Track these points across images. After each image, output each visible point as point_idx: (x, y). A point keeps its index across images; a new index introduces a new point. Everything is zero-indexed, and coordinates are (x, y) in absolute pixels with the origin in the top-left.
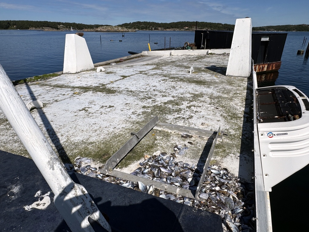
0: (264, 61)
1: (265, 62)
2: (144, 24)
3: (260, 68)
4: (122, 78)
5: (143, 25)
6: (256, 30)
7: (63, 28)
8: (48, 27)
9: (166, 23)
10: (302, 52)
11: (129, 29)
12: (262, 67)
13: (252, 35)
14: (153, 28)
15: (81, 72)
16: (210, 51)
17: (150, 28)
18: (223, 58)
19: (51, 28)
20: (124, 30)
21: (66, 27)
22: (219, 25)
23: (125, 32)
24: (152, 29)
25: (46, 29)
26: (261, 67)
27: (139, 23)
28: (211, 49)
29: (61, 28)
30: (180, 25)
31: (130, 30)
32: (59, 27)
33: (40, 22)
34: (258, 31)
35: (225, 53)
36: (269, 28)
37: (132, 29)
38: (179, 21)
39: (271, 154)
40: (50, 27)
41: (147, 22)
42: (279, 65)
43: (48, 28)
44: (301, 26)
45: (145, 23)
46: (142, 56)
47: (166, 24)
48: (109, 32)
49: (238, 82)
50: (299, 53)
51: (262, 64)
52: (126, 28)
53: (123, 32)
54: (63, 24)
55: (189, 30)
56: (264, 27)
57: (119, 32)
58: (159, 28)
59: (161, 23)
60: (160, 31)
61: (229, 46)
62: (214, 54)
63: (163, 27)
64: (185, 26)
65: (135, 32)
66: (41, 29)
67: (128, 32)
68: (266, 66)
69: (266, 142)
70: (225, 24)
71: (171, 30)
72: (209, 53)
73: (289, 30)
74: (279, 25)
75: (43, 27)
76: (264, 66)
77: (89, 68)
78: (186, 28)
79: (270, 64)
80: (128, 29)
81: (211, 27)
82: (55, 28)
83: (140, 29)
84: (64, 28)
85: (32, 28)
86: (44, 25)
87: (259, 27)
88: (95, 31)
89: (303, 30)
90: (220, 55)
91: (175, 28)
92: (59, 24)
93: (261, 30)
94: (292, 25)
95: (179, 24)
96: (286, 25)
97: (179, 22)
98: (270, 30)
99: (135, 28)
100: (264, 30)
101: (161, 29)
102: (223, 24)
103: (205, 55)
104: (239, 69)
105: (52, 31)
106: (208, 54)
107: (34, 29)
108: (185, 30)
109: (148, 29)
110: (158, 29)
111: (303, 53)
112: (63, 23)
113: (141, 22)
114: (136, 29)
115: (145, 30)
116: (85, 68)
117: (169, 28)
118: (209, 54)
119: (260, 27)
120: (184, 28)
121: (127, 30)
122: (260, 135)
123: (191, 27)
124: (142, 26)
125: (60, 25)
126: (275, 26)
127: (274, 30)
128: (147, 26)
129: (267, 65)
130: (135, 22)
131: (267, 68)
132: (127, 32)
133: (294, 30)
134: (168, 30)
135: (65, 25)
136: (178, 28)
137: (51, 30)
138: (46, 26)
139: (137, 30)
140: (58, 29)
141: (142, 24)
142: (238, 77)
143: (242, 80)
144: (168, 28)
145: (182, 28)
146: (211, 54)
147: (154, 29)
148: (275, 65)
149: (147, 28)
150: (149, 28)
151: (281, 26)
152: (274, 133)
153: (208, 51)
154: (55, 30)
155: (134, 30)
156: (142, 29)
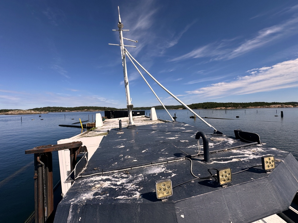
9: (71, 107)
14: (62, 111)
20: (37, 112)
24: (60, 111)
30: (81, 108)
37: (43, 112)
45: (54, 108)
48: (21, 114)
53: (36, 114)
55: (88, 111)
57: (32, 114)
58: (66, 111)
59: (68, 108)
60: (67, 112)
63: (69, 110)
64: (85, 109)
71: (75, 111)
81: (101, 109)
83: (50, 112)
88: (5, 114)
91: (78, 110)
108: (85, 111)
113: (51, 107)
115: (54, 112)
123: (89, 109)
128: (56, 109)
130: (45, 107)
136: (80, 110)
139: (47, 112)
144: (73, 110)
145: (83, 110)
149: (56, 111)
150: (58, 111)
155: (46, 112)
156: (52, 111)
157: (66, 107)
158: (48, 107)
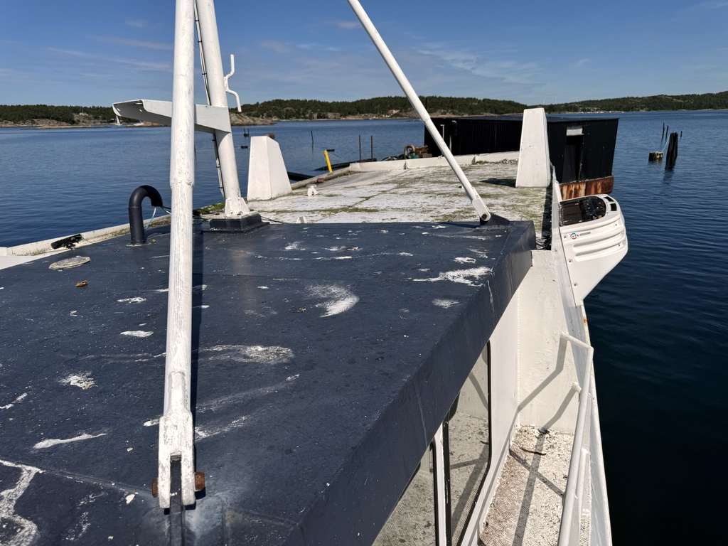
0: (576, 177)
1: (581, 179)
2: (291, 107)
3: (571, 191)
4: (362, 199)
5: (289, 108)
6: (556, 111)
7: (88, 121)
8: (48, 118)
9: (346, 102)
10: (658, 157)
11: (256, 119)
12: (575, 189)
13: (549, 124)
14: (315, 115)
15: (277, 198)
16: (478, 158)
17: (308, 115)
18: (504, 168)
19: (56, 122)
20: (245, 120)
21: (96, 118)
22: (472, 103)
23: (248, 125)
24: (311, 117)
25: (45, 125)
26: (573, 190)
27: (279, 102)
28: (481, 155)
29: (82, 120)
30: (379, 106)
31: (259, 121)
32: (76, 119)
33: (27, 107)
34: (562, 113)
35: (506, 160)
36: (586, 105)
37: (262, 118)
38: (375, 97)
39: (578, 259)
40: (53, 119)
41: (298, 101)
42: (609, 183)
43: (49, 121)
44: (658, 99)
45: (293, 103)
46: (350, 172)
47: (344, 104)
49: (534, 193)
50: (652, 158)
51: (575, 183)
52: (249, 115)
53: (242, 125)
54: (86, 110)
55: (402, 116)
56: (576, 103)
58: (330, 115)
59: (334, 102)
61: (515, 146)
62: (486, 162)
63: (339, 112)
64: (391, 108)
65: (271, 124)
66: (28, 124)
67: (254, 125)
68: (583, 187)
69: (570, 245)
70: (484, 100)
71: (357, 117)
72: (476, 160)
73: (632, 108)
74: (608, 98)
75: (35, 120)
76: (578, 187)
77: (286, 192)
78: (395, 112)
79: (591, 183)
80: (253, 120)
81: (452, 108)
82: (66, 121)
83: (283, 118)
84: (90, 119)
85: (6, 123)
86: (36, 114)
87: (563, 104)
89: (662, 109)
90: (497, 163)
91: (368, 112)
92: (77, 110)
93: (568, 111)
94: (637, 98)
95: (377, 104)
96: (624, 98)
97: (377, 98)
98: (589, 110)
99: (269, 116)
100: (576, 110)
101: (333, 116)
102: (480, 101)
103: (470, 166)
104: (534, 178)
105: (60, 128)
106: (474, 162)
107: (10, 124)
108: (392, 116)
109: (303, 118)
110: (327, 118)
111: (660, 159)
112: (86, 108)
113: (285, 100)
114: (271, 117)
115: (294, 119)
116: (282, 192)
117: (354, 114)
118: (477, 162)
119: (566, 105)
120: (390, 111)
121: (252, 122)
122: (563, 238)
123: (407, 109)
124: (287, 110)
125: (78, 114)
126: (599, 99)
127: (597, 110)
128: (299, 110)
129: (585, 185)
130: (269, 102)
131: (586, 190)
132: (251, 125)
133: (642, 108)
134: (350, 118)
135: (93, 114)
136: (374, 112)
137: (57, 127)
138: (43, 117)
139: (275, 119)
140: (73, 122)
141: (287, 105)
142: (533, 188)
143: (540, 191)
144: (350, 113)
145: (385, 113)
146: (480, 162)
147: (318, 118)
148: (602, 185)
149: (300, 115)
150: (304, 114)
151: (614, 100)
152: (577, 233)
153: (474, 159)
154: (65, 125)
155: (269, 121)
156: (288, 116)
157: (330, 101)
158: (277, 100)
